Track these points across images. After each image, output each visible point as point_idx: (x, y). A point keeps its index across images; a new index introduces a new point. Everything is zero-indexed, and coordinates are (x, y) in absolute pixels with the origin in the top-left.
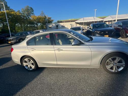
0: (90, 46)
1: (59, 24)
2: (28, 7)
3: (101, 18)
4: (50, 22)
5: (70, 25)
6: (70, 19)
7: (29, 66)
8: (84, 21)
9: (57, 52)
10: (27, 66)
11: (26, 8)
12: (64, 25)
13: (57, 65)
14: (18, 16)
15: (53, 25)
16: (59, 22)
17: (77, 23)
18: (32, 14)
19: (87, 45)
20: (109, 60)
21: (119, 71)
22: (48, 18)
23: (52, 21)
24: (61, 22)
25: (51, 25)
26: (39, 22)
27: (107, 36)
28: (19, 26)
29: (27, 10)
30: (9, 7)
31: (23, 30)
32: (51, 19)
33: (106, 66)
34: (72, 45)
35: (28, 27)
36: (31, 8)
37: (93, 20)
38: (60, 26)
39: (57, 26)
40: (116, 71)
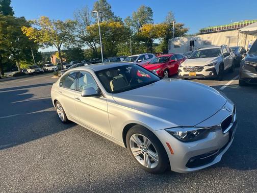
1: (198, 38)
2: (143, 7)
4: (179, 34)
5: (225, 38)
7: (61, 115)
9: (76, 102)
11: (140, 11)
12: (209, 40)
15: (182, 42)
16: (203, 32)
17: (247, 33)
18: (150, 19)
20: (133, 137)
22: (178, 26)
23: (186, 31)
25: (179, 41)
26: (155, 36)
32: (184, 27)
33: (131, 149)
35: (139, 45)
36: (149, 8)
38: (200, 42)
39: (192, 43)
40: (147, 167)
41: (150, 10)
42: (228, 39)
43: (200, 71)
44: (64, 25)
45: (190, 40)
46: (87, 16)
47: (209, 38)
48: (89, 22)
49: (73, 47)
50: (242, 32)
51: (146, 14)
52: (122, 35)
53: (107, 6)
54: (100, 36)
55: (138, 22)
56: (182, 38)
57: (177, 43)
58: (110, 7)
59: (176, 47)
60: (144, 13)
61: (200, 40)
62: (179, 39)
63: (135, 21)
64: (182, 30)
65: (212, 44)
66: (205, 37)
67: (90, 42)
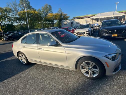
0: (65, 48)
1: (74, 21)
2: (47, 5)
3: (123, 13)
4: (66, 19)
6: (87, 15)
7: (23, 60)
8: (101, 17)
9: (39, 51)
10: (22, 60)
11: (45, 7)
12: (79, 22)
13: (41, 62)
14: (36, 15)
15: (68, 22)
16: (75, 18)
17: (93, 19)
18: (50, 11)
19: (64, 47)
20: (83, 64)
21: (94, 77)
22: (64, 15)
23: (68, 17)
24: (78, 18)
25: (66, 22)
26: (55, 19)
27: (116, 35)
28: (39, 24)
29: (47, 8)
30: (31, 7)
31: (42, 27)
32: (67, 16)
33: (81, 70)
34: (48, 46)
35: (46, 24)
36: (50, 5)
37: (112, 15)
38: (75, 23)
39: (72, 23)
40: (91, 77)
41: (50, 7)
42: (86, 22)
43: (84, 34)
44: (3, 10)
45: (71, 22)
46: (16, 6)
47: (78, 21)
48: (18, 10)
49: (8, 23)
50: (91, 19)
51: (49, 8)
52: (39, 17)
53: (27, 2)
54: (27, 18)
55: (45, 12)
56: (67, 20)
57: (65, 23)
58: (29, 3)
59: (65, 24)
60: (47, 7)
61: (75, 22)
62: (66, 21)
63: (43, 11)
64: (66, 17)
65: (80, 24)
66: (77, 21)
67: (20, 21)
